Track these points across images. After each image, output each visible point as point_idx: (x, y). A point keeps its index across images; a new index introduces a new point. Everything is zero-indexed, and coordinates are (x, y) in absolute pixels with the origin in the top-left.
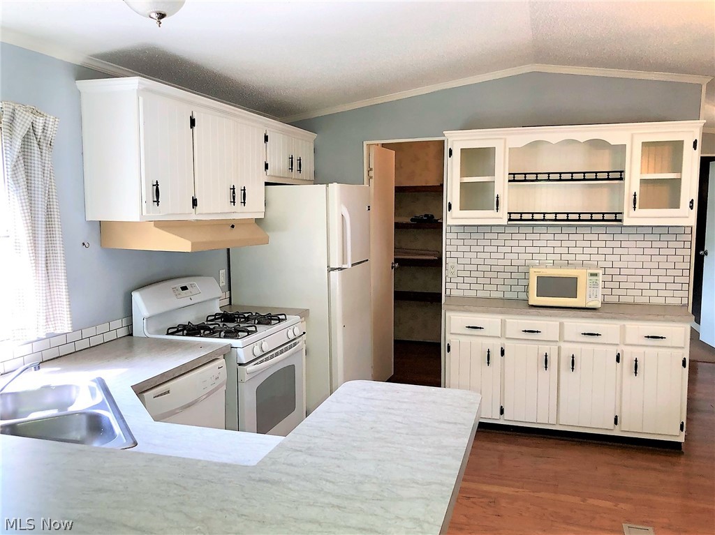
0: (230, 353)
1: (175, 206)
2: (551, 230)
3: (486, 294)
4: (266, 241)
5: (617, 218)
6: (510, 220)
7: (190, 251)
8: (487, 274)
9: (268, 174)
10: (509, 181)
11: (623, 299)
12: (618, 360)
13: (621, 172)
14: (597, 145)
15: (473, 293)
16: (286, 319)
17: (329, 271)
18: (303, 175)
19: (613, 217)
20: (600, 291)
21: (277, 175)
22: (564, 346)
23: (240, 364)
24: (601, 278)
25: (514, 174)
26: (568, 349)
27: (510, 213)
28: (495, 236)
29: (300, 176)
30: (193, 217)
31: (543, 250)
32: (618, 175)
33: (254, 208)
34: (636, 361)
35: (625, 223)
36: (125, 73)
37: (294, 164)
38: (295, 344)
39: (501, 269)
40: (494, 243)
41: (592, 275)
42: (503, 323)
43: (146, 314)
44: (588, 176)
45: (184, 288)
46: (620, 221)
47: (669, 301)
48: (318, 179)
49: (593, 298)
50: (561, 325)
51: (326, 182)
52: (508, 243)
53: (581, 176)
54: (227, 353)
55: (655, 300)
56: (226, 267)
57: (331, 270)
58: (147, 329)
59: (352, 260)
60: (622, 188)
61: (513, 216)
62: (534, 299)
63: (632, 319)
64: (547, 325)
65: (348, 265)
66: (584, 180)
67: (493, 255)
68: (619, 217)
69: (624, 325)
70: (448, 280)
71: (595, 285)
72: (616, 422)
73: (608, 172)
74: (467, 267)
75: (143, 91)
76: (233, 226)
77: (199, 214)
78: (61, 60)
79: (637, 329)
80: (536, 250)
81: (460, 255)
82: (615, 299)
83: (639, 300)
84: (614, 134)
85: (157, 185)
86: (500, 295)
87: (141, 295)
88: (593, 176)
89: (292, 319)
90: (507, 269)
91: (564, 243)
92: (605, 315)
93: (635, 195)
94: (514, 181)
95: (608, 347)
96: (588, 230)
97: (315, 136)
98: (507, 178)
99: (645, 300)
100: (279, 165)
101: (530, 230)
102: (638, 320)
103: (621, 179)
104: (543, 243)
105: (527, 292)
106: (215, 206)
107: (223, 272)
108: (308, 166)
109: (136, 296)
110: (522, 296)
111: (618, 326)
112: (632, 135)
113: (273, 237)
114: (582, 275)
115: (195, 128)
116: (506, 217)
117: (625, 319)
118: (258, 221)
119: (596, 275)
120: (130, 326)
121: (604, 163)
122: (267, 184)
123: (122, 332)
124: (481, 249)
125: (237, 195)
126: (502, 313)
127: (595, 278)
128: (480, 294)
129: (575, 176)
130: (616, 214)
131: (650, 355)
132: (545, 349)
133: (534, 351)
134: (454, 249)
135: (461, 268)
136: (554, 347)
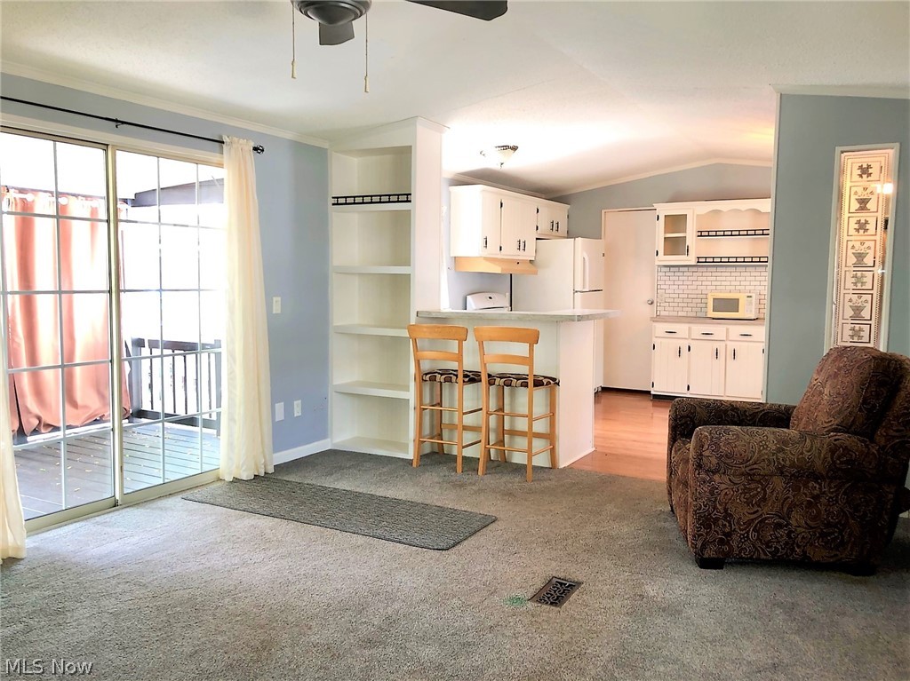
1: (492, 250)
3: (685, 314)
4: (536, 273)
6: (698, 262)
9: (538, 233)
10: (698, 236)
12: (763, 352)
15: (675, 314)
17: (574, 293)
18: (560, 233)
20: (753, 308)
21: (543, 233)
22: (729, 343)
25: (701, 232)
26: (731, 346)
27: (698, 257)
29: (557, 234)
30: (499, 257)
33: (529, 254)
37: (554, 226)
40: (690, 278)
41: (748, 297)
42: (690, 329)
44: (749, 233)
45: (490, 298)
48: (569, 235)
49: (748, 312)
50: (727, 330)
51: (575, 237)
52: (700, 279)
53: (745, 233)
57: (575, 291)
62: (712, 314)
64: (719, 330)
65: (587, 290)
70: (659, 304)
71: (751, 303)
74: (672, 296)
76: (518, 263)
77: (503, 255)
80: (719, 283)
85: (486, 238)
86: (695, 314)
87: (472, 298)
94: (701, 236)
95: (757, 344)
97: (568, 207)
98: (695, 234)
100: (545, 227)
101: (714, 269)
105: (706, 310)
106: (511, 251)
107: (508, 294)
108: (563, 228)
109: (469, 298)
116: (695, 260)
118: (531, 261)
119: (751, 296)
122: (537, 239)
125: (522, 245)
126: (690, 323)
127: (749, 299)
128: (681, 314)
132: (716, 345)
133: (710, 347)
134: (663, 282)
135: (668, 295)
136: (723, 344)
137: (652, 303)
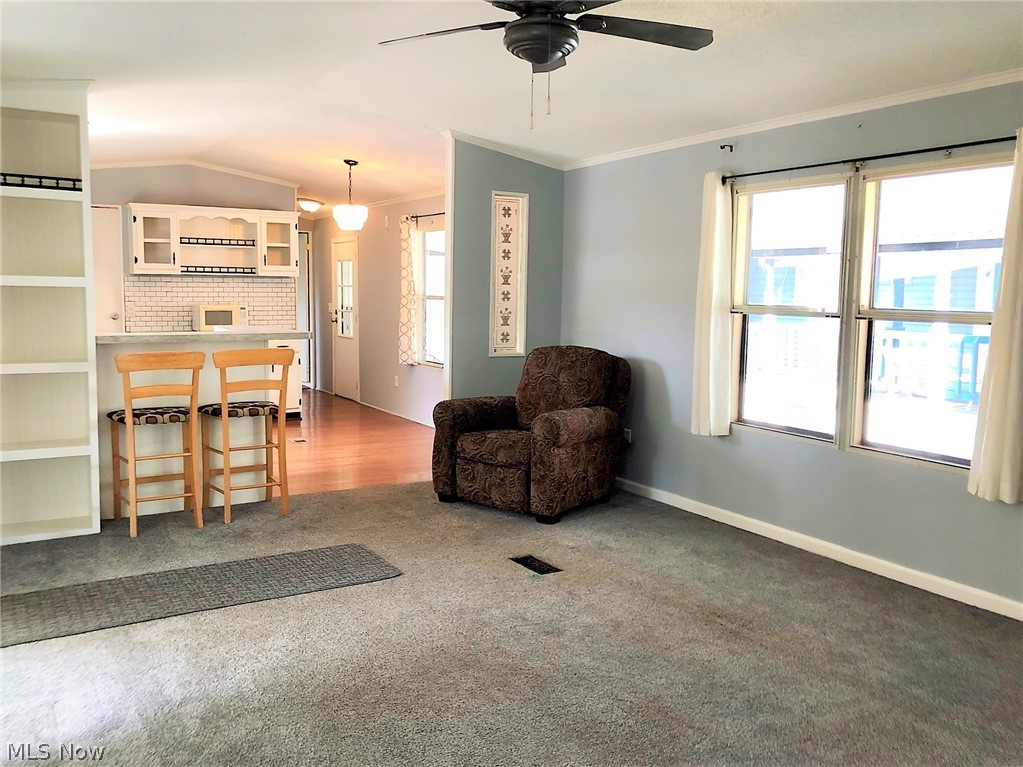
3: (159, 330)
5: (253, 271)
8: (159, 314)
10: (180, 243)
13: (254, 241)
14: (238, 221)
15: (148, 329)
19: (250, 270)
20: (247, 320)
24: (247, 311)
27: (181, 266)
28: (164, 284)
31: (200, 295)
32: (252, 243)
35: (258, 275)
39: (170, 309)
40: (163, 289)
41: (241, 309)
44: (232, 242)
46: (256, 273)
49: (243, 324)
53: (227, 242)
60: (255, 252)
62: (205, 327)
66: (230, 244)
67: (164, 299)
70: (127, 319)
71: (244, 315)
73: (245, 241)
74: (143, 309)
81: (137, 299)
84: (250, 215)
88: (235, 242)
90: (175, 309)
93: (265, 256)
98: (179, 240)
103: (253, 245)
104: (201, 290)
112: (261, 217)
114: (235, 310)
116: (180, 269)
119: (244, 309)
124: (153, 294)
128: (155, 329)
129: (224, 242)
130: (252, 268)
134: (131, 294)
135: (138, 309)
137: (118, 318)
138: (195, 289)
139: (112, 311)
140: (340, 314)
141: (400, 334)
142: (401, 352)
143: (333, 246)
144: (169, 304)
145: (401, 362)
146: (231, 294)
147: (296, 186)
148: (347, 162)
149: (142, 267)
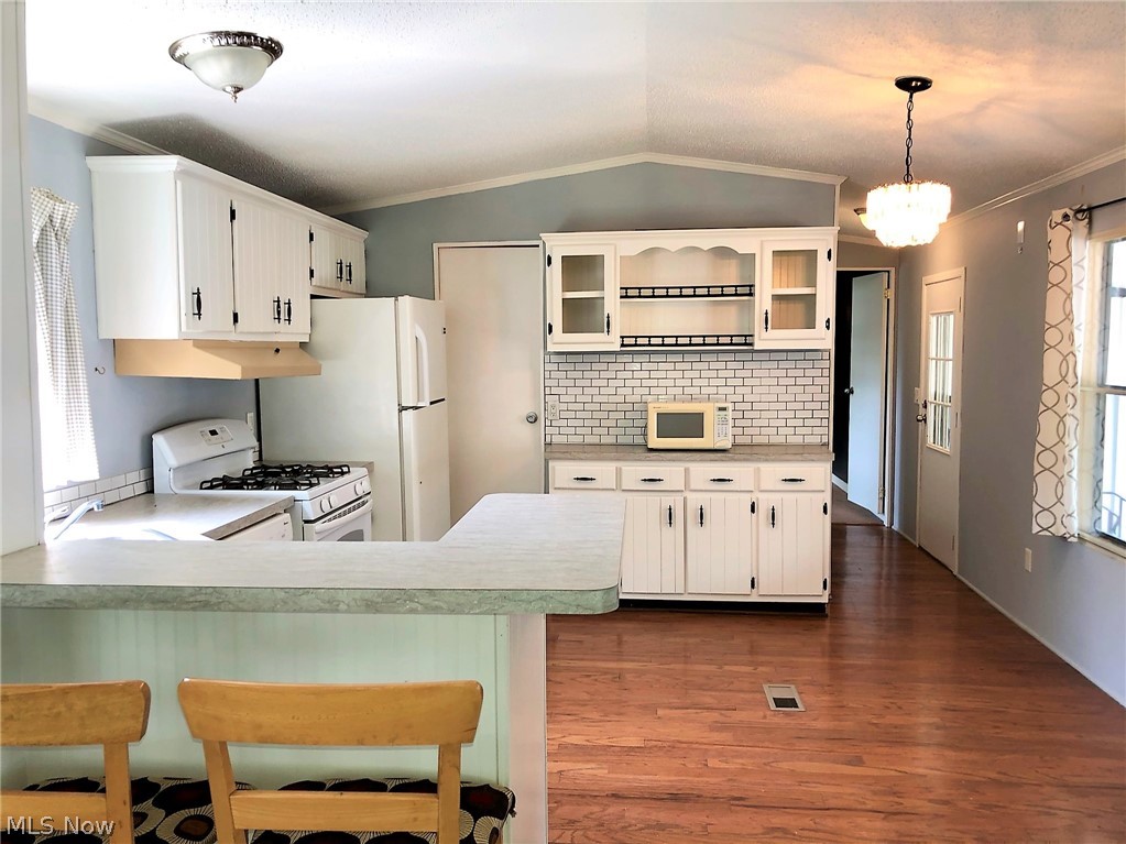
0: (293, 506)
1: (216, 323)
2: (671, 358)
3: (596, 440)
4: (316, 372)
5: (747, 340)
6: (623, 345)
7: (239, 378)
8: (596, 415)
9: (314, 283)
10: (621, 297)
11: (757, 440)
12: (753, 511)
13: (751, 286)
14: (723, 253)
15: (579, 439)
16: (349, 471)
17: (400, 411)
18: (352, 287)
19: (742, 340)
20: (730, 431)
21: (324, 285)
22: (691, 496)
23: (306, 522)
24: (730, 413)
25: (626, 289)
26: (695, 501)
27: (622, 337)
28: (604, 366)
30: (233, 337)
31: (662, 383)
32: (747, 290)
33: (297, 330)
34: (773, 509)
35: (756, 348)
36: (148, 151)
37: (343, 271)
38: (364, 503)
39: (613, 407)
40: (603, 374)
41: (720, 409)
42: (619, 472)
43: (173, 462)
44: (712, 291)
45: (213, 433)
46: (751, 344)
47: (809, 440)
48: (371, 291)
49: (722, 437)
50: (687, 470)
51: (395, 294)
52: (620, 375)
53: (705, 291)
54: (290, 507)
55: (792, 440)
56: (255, 409)
57: (402, 409)
58: (174, 482)
59: (430, 397)
60: (751, 306)
61: (626, 341)
62: (655, 441)
63: (767, 460)
64: (671, 472)
65: (426, 403)
66: (709, 295)
67: (603, 391)
68: (749, 340)
69: (759, 468)
70: (548, 423)
71: (725, 422)
72: (753, 586)
73: (736, 287)
74: (571, 407)
75: (181, 174)
76: (277, 351)
77: (241, 333)
78: (70, 131)
79: (774, 471)
80: (654, 383)
81: (563, 391)
82: (747, 440)
83: (775, 440)
84: (742, 240)
85: (198, 293)
86: (611, 440)
87: (166, 439)
88: (719, 291)
89: (357, 472)
90: (620, 407)
91: (687, 374)
92: (736, 457)
93: (767, 313)
94: (626, 297)
95: (742, 494)
96: (713, 357)
97: (365, 234)
98: (618, 293)
99: (782, 440)
100: (326, 272)
102: (773, 461)
103: (751, 294)
104: (663, 374)
105: (645, 435)
106: (258, 324)
107: (251, 416)
108: (359, 274)
109: (159, 441)
110: (639, 440)
111: (751, 469)
112: (762, 242)
113: (326, 366)
114: (709, 411)
115: (235, 222)
116: (619, 341)
117: (759, 460)
118: (303, 345)
119: (725, 409)
120: (150, 480)
121: (731, 276)
122: (313, 297)
123: (141, 488)
124: (588, 383)
125: (283, 311)
126: (618, 460)
127: (723, 414)
128: (589, 439)
129: (698, 291)
130: (746, 336)
131: (786, 501)
132: (668, 501)
133: (655, 504)
134: (555, 383)
135: (564, 407)
136: (679, 498)
137: (536, 420)
138: (653, 374)
139: (528, 410)
140: (931, 408)
141: (1037, 469)
142: (1036, 509)
143: (925, 287)
144: (612, 399)
145: (1036, 529)
146: (713, 382)
147: (838, 181)
148: (904, 84)
149: (562, 341)
